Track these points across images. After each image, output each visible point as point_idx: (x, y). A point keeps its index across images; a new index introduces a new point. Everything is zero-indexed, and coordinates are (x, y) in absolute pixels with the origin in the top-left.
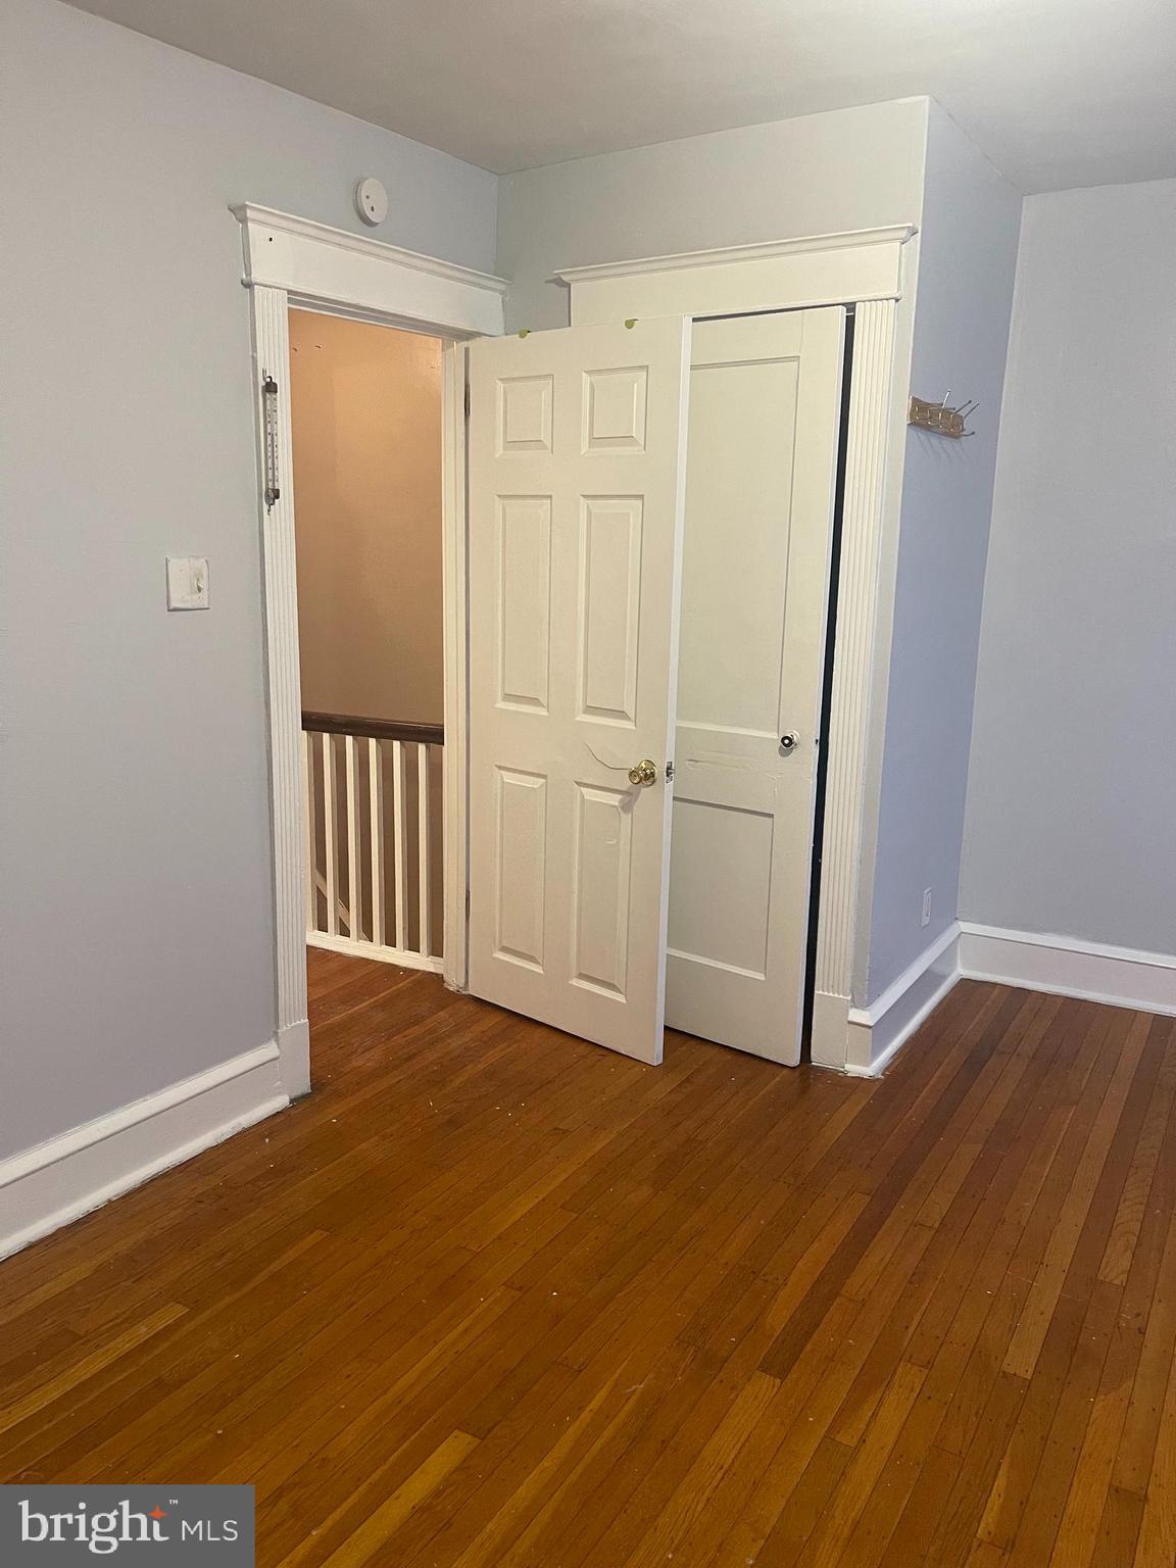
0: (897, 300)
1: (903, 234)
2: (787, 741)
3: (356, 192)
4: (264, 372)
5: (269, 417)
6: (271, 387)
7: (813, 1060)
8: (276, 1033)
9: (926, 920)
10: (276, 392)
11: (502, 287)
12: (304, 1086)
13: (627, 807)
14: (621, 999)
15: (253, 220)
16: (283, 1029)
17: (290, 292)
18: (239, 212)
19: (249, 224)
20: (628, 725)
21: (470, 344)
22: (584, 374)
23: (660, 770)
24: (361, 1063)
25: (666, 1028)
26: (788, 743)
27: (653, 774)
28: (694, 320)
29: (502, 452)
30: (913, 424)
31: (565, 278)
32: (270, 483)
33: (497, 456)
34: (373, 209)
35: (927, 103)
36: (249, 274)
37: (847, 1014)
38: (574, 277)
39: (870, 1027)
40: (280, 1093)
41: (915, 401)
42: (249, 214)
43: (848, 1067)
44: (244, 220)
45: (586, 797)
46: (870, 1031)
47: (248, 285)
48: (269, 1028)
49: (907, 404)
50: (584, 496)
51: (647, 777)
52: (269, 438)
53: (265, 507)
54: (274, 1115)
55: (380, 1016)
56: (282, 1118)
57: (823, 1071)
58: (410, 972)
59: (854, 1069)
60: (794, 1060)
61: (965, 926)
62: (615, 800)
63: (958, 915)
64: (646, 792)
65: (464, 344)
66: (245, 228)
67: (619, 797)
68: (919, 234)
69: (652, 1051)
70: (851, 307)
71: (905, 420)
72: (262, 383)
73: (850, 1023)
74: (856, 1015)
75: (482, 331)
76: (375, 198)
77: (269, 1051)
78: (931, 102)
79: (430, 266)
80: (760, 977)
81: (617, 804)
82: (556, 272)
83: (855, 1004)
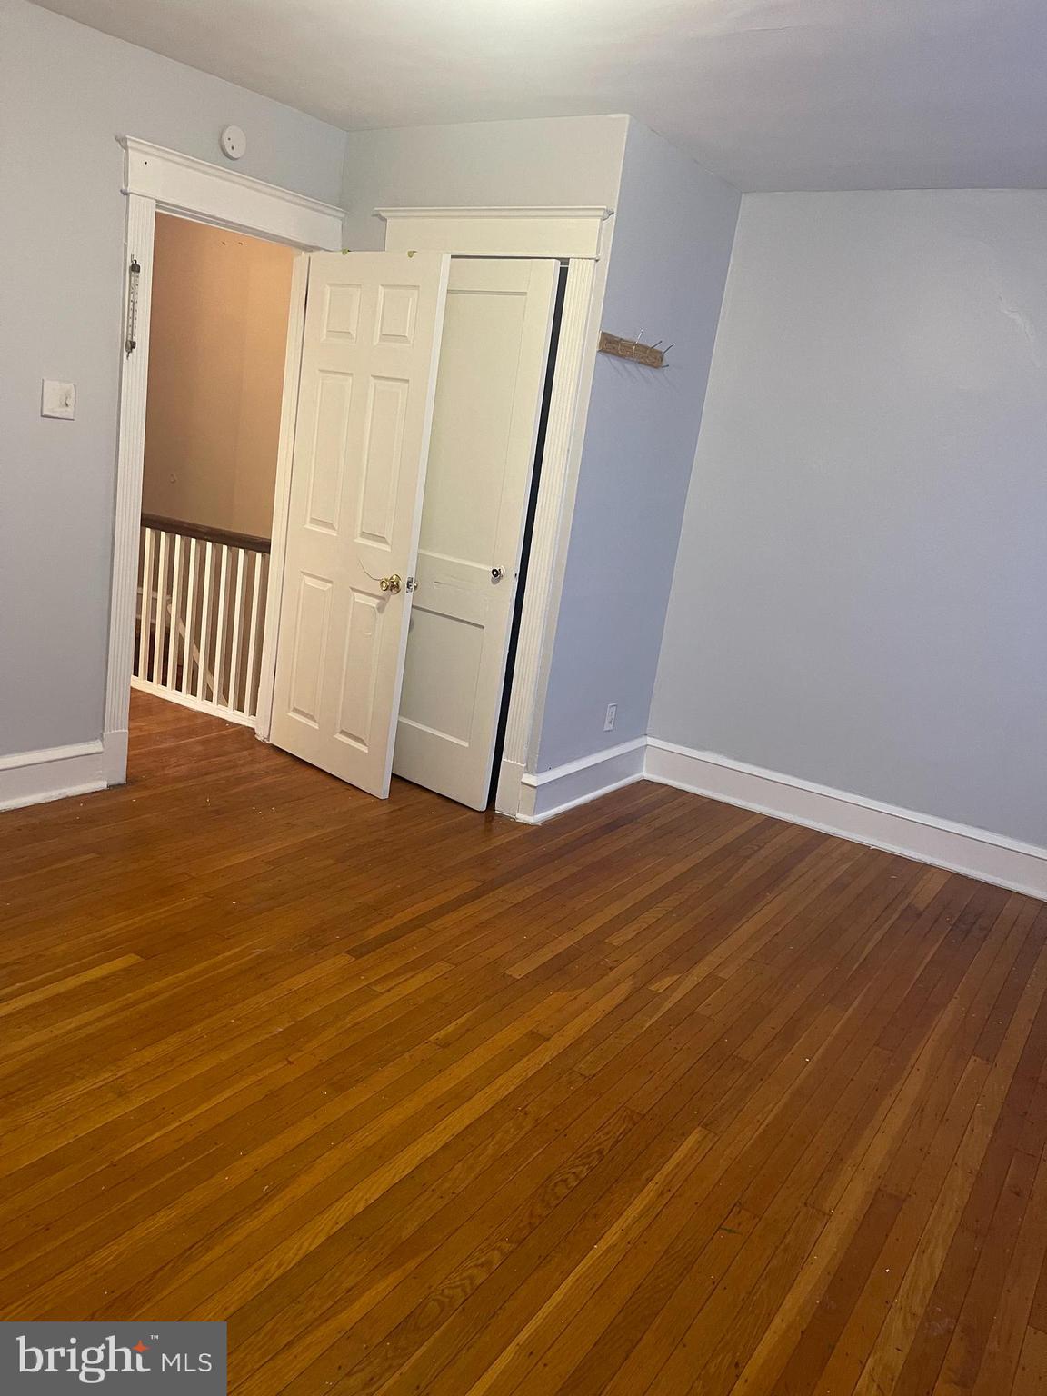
0: (597, 261)
1: (601, 213)
2: (495, 573)
3: (221, 134)
4: (132, 256)
5: (133, 290)
6: (135, 268)
7: (496, 808)
8: (102, 735)
9: (608, 727)
10: (139, 271)
11: (343, 215)
12: (121, 778)
13: (381, 609)
14: (365, 749)
15: (132, 148)
16: (107, 733)
17: (157, 201)
18: (122, 141)
19: (130, 151)
20: (387, 548)
21: (314, 255)
22: (380, 287)
23: (403, 583)
24: (170, 772)
25: (393, 775)
26: (496, 574)
27: (398, 586)
28: (452, 257)
29: (325, 337)
30: (601, 350)
31: (382, 214)
32: (130, 337)
33: (322, 340)
34: (233, 148)
35: (627, 122)
36: (126, 186)
37: (521, 777)
38: (389, 214)
39: (535, 787)
40: (100, 779)
41: (604, 334)
42: (129, 143)
43: (518, 815)
44: (126, 148)
45: (356, 600)
46: (534, 791)
47: (126, 194)
48: (95, 730)
49: (598, 337)
50: (374, 377)
51: (393, 587)
52: (131, 303)
53: (125, 353)
54: (93, 792)
55: (199, 748)
56: (98, 794)
57: (501, 816)
58: (234, 725)
59: (522, 817)
60: (483, 806)
61: (650, 741)
62: (374, 603)
63: (647, 732)
64: (394, 598)
65: (308, 254)
66: (127, 153)
67: (377, 601)
68: (614, 216)
69: (382, 788)
70: (565, 261)
71: (596, 348)
72: (129, 264)
73: (523, 783)
74: (530, 779)
75: (320, 246)
76: (236, 140)
77: (95, 747)
78: (631, 120)
79: (278, 193)
80: (466, 745)
81: (374, 606)
82: (376, 209)
83: (528, 770)
